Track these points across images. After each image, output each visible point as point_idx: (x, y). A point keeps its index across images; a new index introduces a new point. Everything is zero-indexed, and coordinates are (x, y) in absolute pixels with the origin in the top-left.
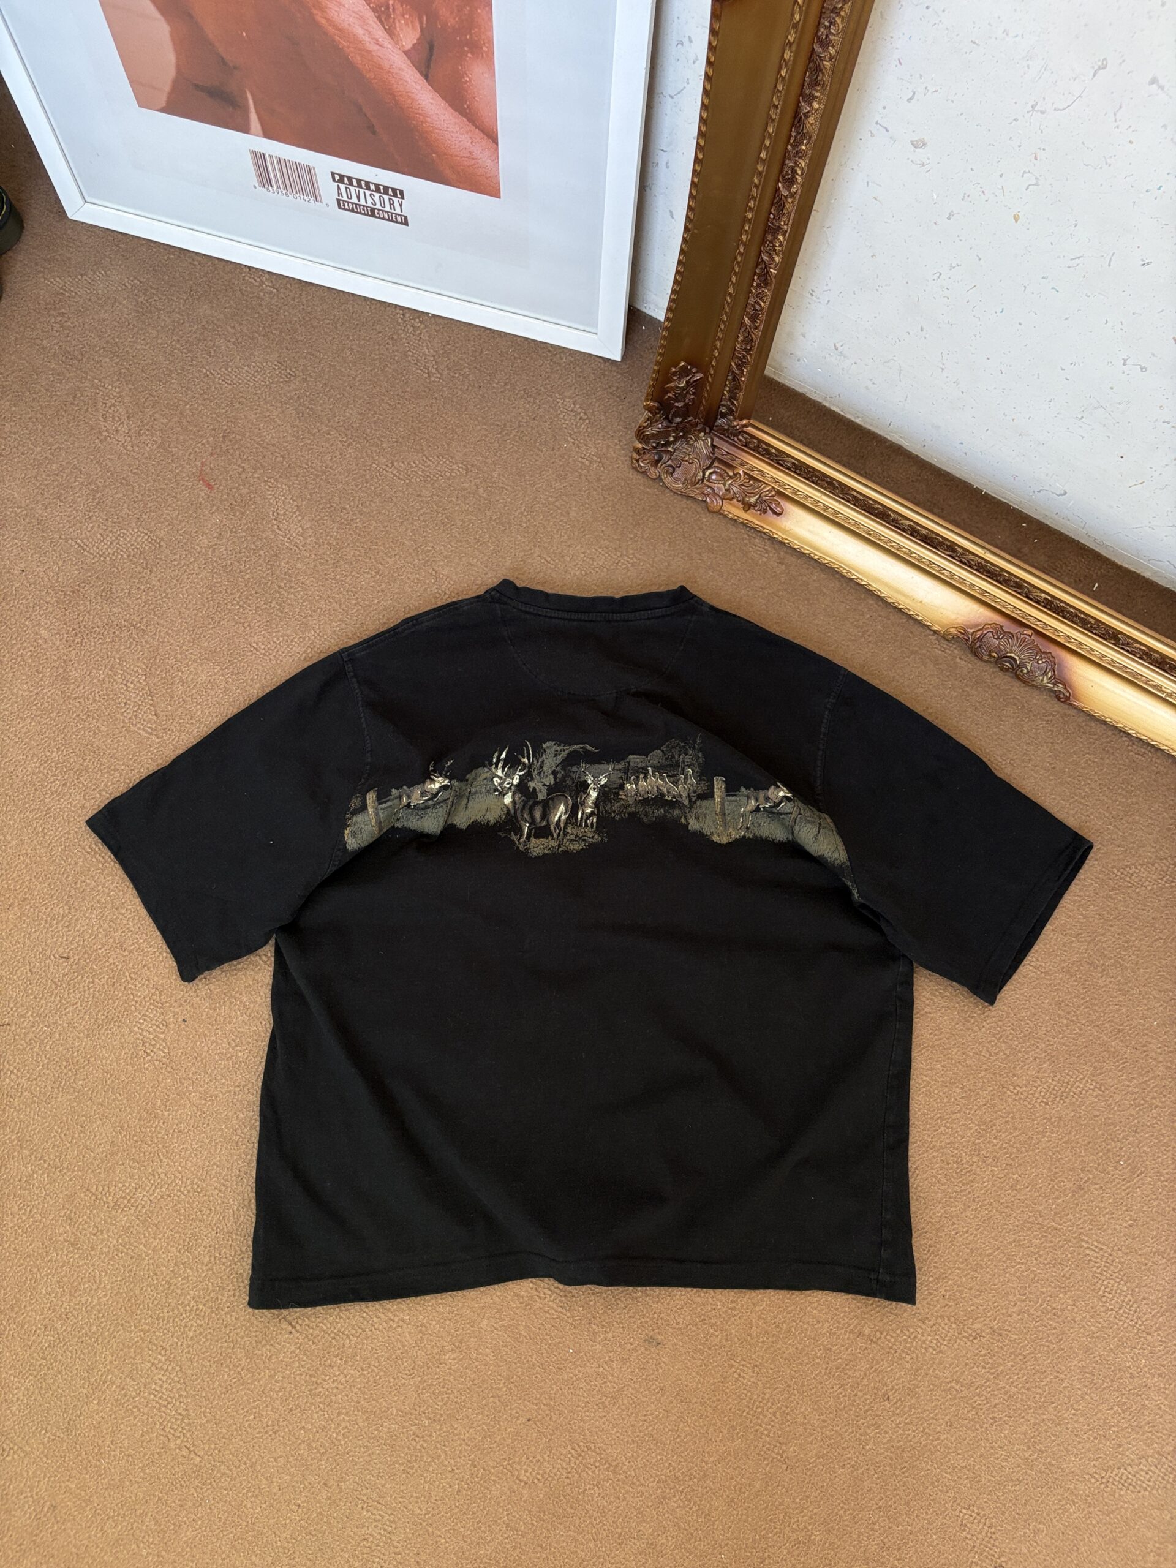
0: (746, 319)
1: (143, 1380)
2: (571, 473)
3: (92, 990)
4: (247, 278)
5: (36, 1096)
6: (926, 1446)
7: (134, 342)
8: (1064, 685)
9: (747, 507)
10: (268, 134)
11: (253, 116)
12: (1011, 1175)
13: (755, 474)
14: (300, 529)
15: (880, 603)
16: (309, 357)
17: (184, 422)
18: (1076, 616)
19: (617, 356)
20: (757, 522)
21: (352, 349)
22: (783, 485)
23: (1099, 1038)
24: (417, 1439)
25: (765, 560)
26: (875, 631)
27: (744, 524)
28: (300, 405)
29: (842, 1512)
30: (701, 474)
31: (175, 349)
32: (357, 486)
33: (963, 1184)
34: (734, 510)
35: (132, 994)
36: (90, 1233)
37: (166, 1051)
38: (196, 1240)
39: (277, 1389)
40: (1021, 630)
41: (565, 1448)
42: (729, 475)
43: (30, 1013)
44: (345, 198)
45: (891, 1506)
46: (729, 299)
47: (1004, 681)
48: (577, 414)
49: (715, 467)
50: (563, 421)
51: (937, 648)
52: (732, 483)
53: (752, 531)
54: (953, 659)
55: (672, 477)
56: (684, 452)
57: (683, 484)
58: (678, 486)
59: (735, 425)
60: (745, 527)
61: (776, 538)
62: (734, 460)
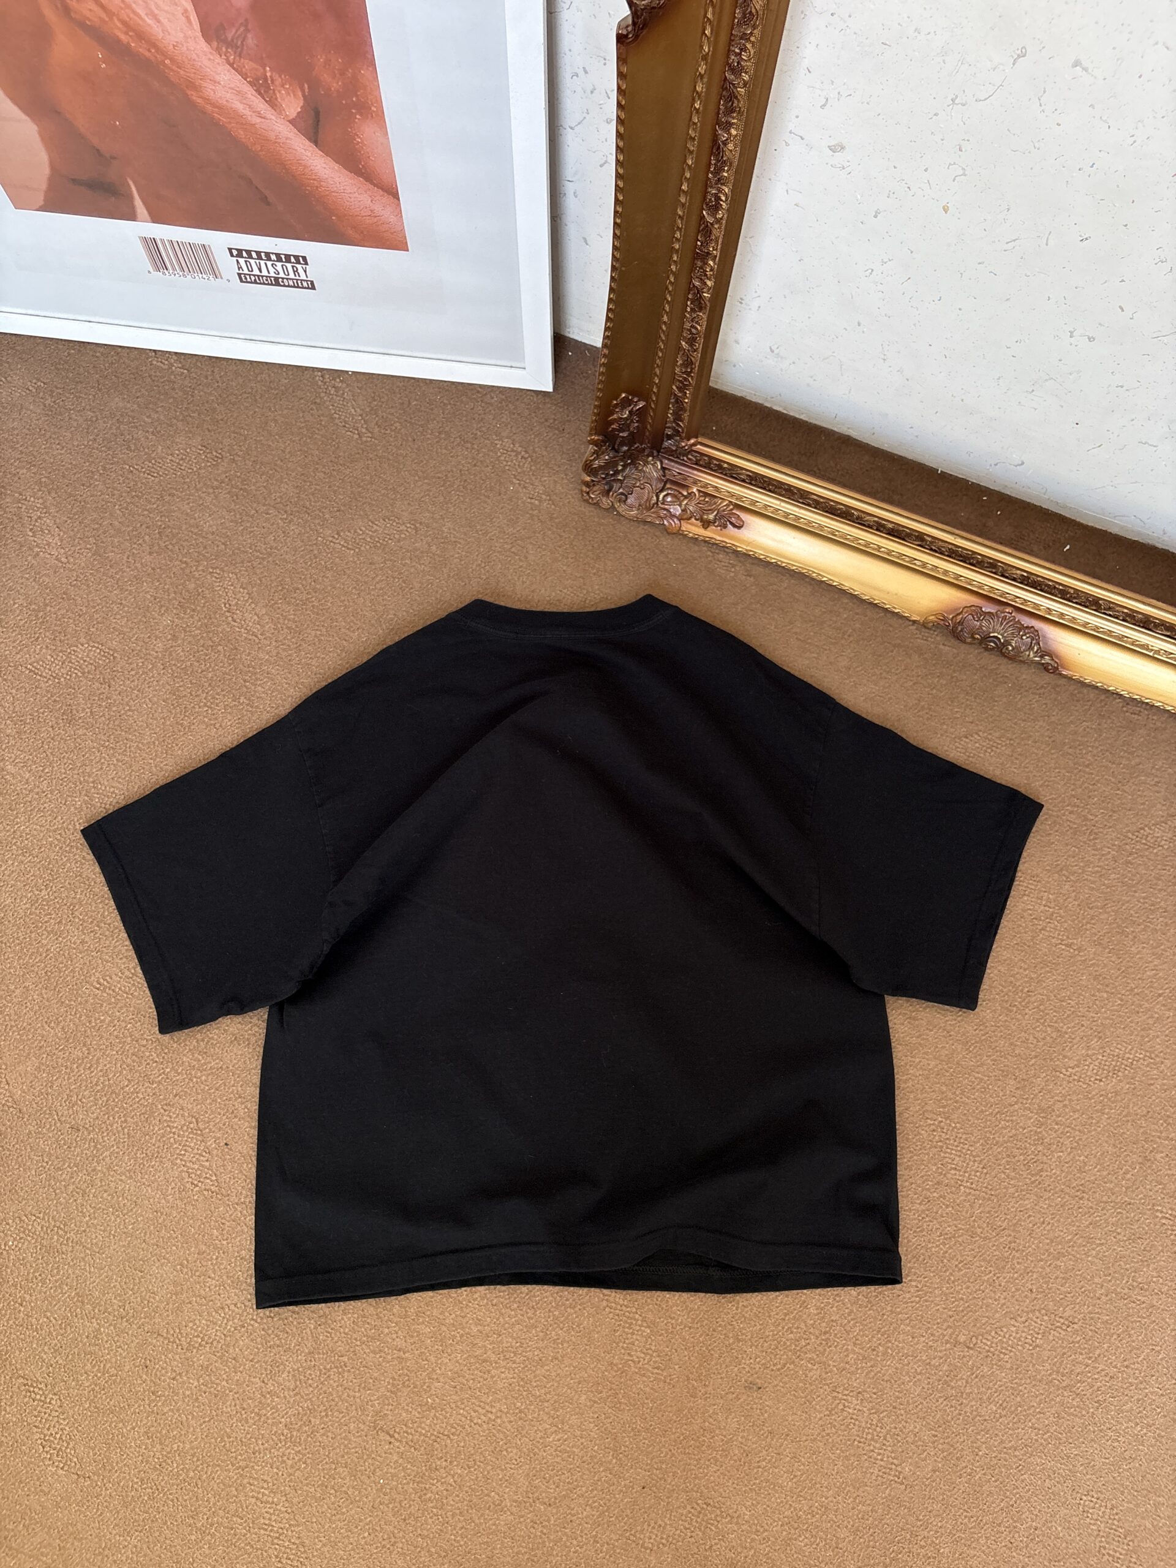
0: (684, 343)
1: (250, 1516)
2: (522, 515)
3: (126, 1130)
4: (155, 363)
5: (88, 1249)
6: (1036, 1440)
7: (49, 448)
8: (1050, 655)
9: (706, 524)
10: (156, 218)
11: (138, 203)
12: (1077, 1158)
13: (710, 491)
14: (256, 617)
15: (855, 601)
16: (233, 435)
17: (116, 523)
18: (1055, 587)
19: (549, 387)
20: (718, 538)
21: (276, 421)
22: (740, 498)
23: (1141, 1006)
24: (536, 1526)
25: (732, 574)
26: (854, 630)
27: (705, 542)
28: (232, 487)
29: (966, 1520)
30: (655, 498)
31: (93, 449)
32: (306, 563)
33: (1033, 1175)
34: (693, 529)
35: (168, 1126)
36: (169, 1378)
37: (214, 1178)
38: (278, 1367)
39: (386, 1502)
40: (1001, 608)
41: (685, 1508)
42: (683, 495)
43: (67, 1164)
44: (246, 271)
45: (1012, 1506)
46: (664, 327)
47: (990, 660)
48: (518, 453)
49: (668, 489)
50: (505, 463)
51: (919, 638)
52: (687, 502)
53: (715, 547)
54: (936, 647)
55: (626, 504)
56: (635, 479)
57: (638, 510)
58: (633, 512)
59: (683, 445)
60: (706, 544)
61: (740, 551)
62: (686, 480)
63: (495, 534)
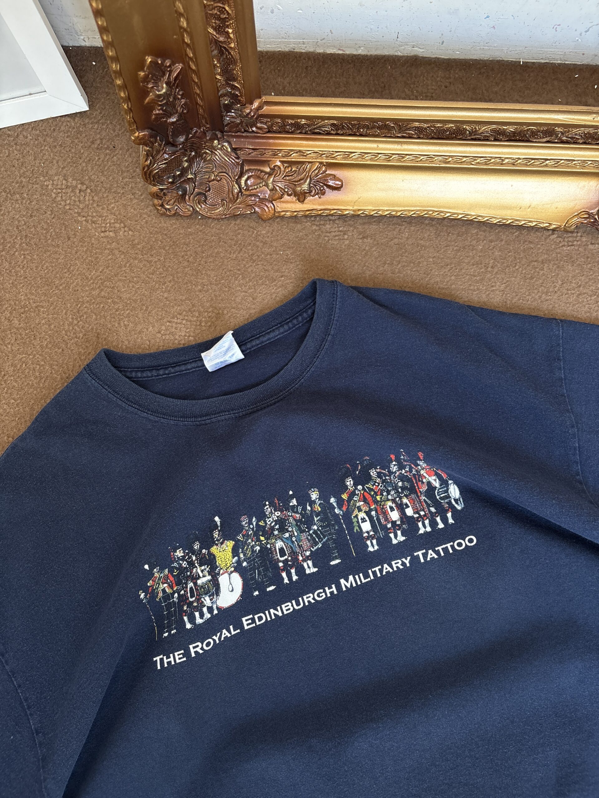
2: (101, 253)
9: (301, 197)
13: (294, 157)
19: (82, 106)
20: (319, 208)
22: (330, 155)
25: (347, 242)
26: (495, 259)
27: (306, 216)
30: (236, 186)
34: (289, 206)
42: (266, 173)
48: (74, 188)
49: (247, 171)
50: (63, 203)
51: (564, 246)
52: (274, 179)
53: (318, 219)
54: (585, 250)
55: (207, 204)
56: (207, 172)
57: (222, 206)
58: (218, 210)
59: (250, 112)
60: (308, 219)
61: (348, 214)
62: (263, 155)
63: (77, 284)
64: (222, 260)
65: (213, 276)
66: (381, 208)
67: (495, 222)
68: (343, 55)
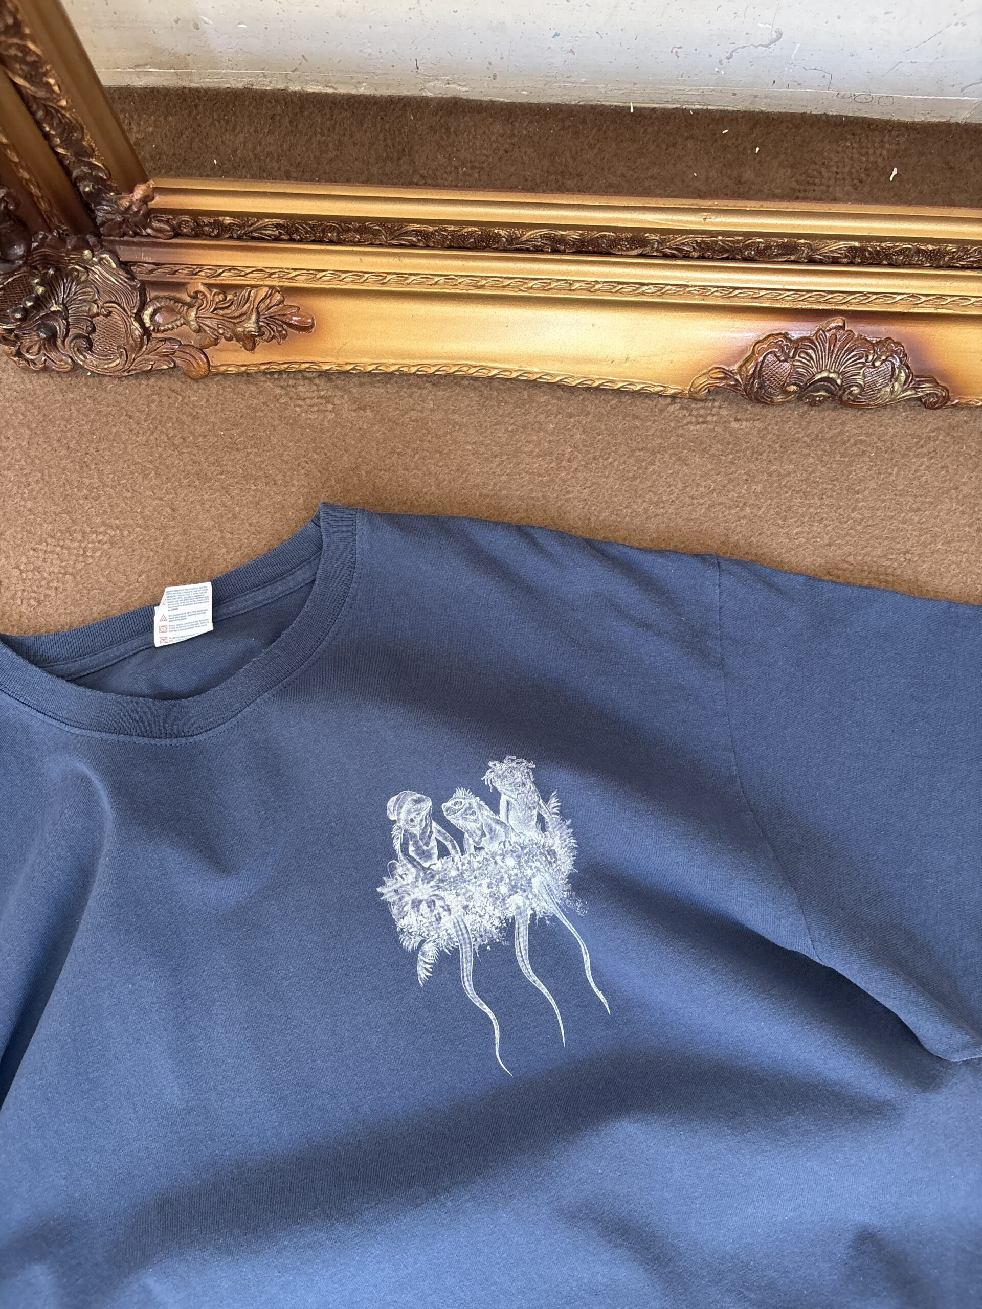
8: (933, 381)
9: (250, 342)
13: (227, 278)
20: (281, 360)
27: (265, 373)
30: (136, 325)
34: (232, 358)
40: (823, 324)
42: (184, 303)
47: (825, 421)
49: (152, 299)
51: (691, 423)
52: (197, 314)
53: (284, 376)
54: (725, 429)
55: (95, 353)
56: (84, 301)
57: (121, 356)
58: (114, 364)
59: (130, 206)
60: (269, 376)
61: (329, 370)
62: (175, 272)
64: (122, 446)
65: (109, 471)
66: (383, 361)
67: (573, 384)
68: (334, 96)
